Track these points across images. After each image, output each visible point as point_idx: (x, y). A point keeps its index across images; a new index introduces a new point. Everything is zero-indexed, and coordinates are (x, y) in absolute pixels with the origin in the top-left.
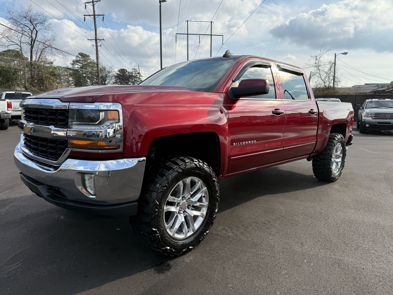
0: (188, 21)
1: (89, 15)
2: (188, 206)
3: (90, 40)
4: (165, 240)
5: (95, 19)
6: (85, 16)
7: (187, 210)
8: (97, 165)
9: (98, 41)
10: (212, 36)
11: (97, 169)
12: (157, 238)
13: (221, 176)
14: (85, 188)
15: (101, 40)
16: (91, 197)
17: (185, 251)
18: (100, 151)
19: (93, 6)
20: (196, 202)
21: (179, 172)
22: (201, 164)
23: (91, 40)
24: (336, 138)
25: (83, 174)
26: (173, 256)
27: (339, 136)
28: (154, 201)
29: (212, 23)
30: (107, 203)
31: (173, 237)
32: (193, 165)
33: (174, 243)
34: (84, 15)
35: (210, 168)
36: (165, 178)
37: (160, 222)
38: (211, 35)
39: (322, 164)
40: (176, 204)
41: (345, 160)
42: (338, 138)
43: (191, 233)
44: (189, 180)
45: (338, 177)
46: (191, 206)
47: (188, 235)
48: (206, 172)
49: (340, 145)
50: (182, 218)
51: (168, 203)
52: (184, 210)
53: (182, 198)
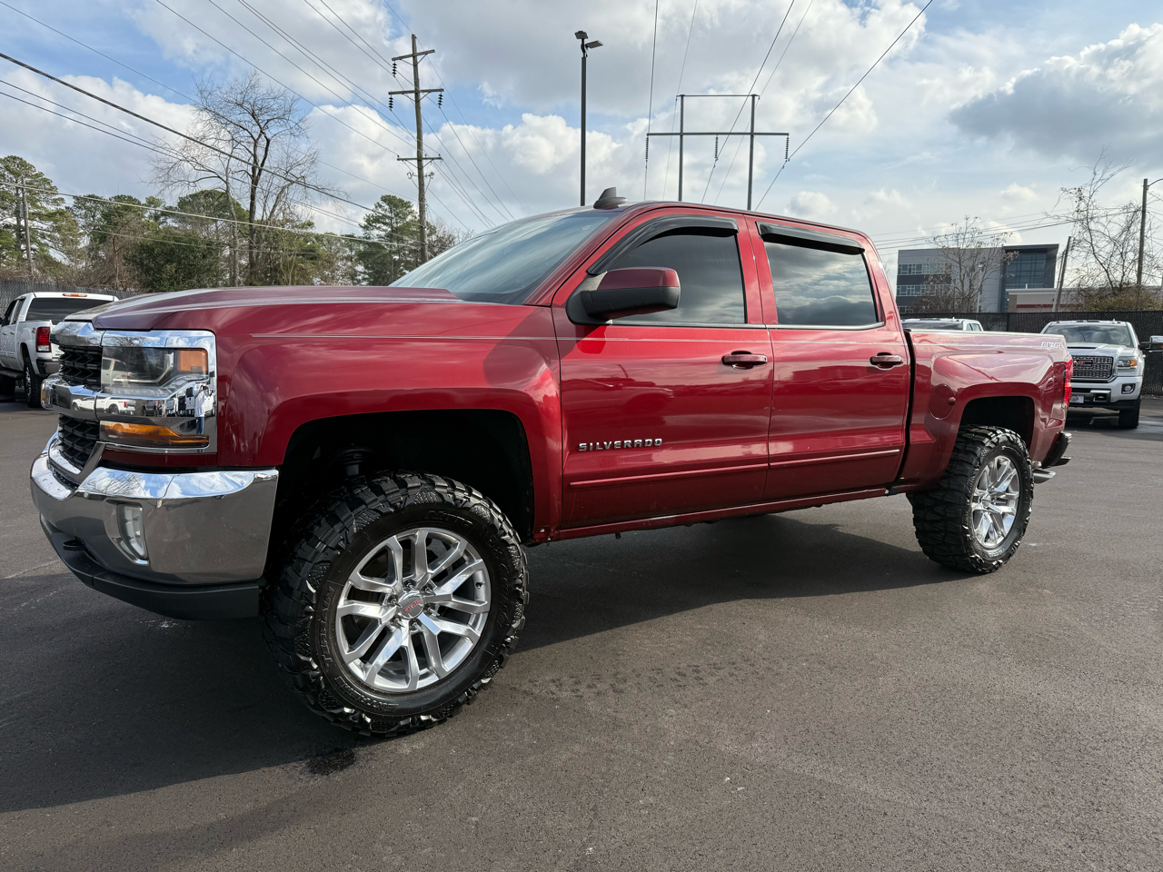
0: (682, 96)
1: (403, 93)
2: (426, 607)
3: (403, 160)
4: (336, 687)
5: (417, 101)
6: (393, 96)
7: (422, 617)
8: (162, 484)
9: (424, 162)
10: (755, 137)
11: (160, 494)
12: (313, 680)
13: (543, 531)
14: (127, 539)
15: (433, 159)
16: (139, 562)
17: (407, 726)
18: (167, 451)
19: (415, 65)
20: (447, 598)
21: (383, 511)
22: (459, 495)
23: (406, 160)
24: (987, 440)
25: (120, 503)
26: (369, 735)
27: (997, 434)
28: (301, 585)
29: (756, 98)
30: (183, 581)
31: (369, 683)
32: (433, 497)
33: (370, 702)
34: (390, 93)
35: (491, 506)
36: (338, 527)
37: (321, 638)
38: (752, 134)
39: (938, 518)
40: (387, 597)
41: (1030, 510)
42: (995, 440)
43: (433, 679)
44: (420, 535)
45: (1001, 561)
46: (434, 608)
47: (421, 684)
48: (477, 518)
49: (1007, 463)
50: (401, 638)
51: (355, 594)
52: (411, 617)
53: (405, 584)
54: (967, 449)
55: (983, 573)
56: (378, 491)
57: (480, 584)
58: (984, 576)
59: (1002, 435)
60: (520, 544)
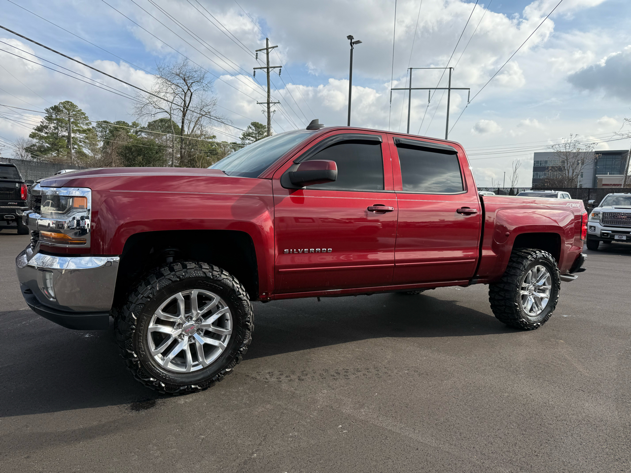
0: (411, 69)
1: (261, 68)
2: (198, 330)
3: (260, 103)
4: (146, 367)
5: (268, 73)
6: (255, 70)
7: (196, 335)
8: (66, 262)
9: (271, 105)
10: (451, 90)
11: (65, 267)
12: (134, 363)
13: (264, 294)
14: (47, 288)
15: (275, 103)
16: (51, 299)
17: (184, 390)
18: (67, 246)
19: (268, 54)
20: (209, 326)
21: (173, 280)
22: (215, 273)
23: (261, 103)
24: (530, 256)
25: (43, 270)
26: (164, 393)
27: (536, 253)
28: (129, 314)
29: (452, 69)
30: (71, 309)
31: (165, 367)
32: (200, 274)
33: (165, 376)
34: (254, 69)
35: (233, 280)
36: (149, 287)
37: (139, 342)
38: (449, 89)
39: (501, 298)
40: (177, 324)
41: (558, 296)
42: (535, 256)
43: (200, 367)
44: (194, 293)
45: (539, 324)
46: (202, 331)
47: (193, 369)
48: (226, 286)
49: (543, 269)
50: (184, 345)
51: (159, 321)
52: (190, 335)
53: (186, 318)
54: (518, 261)
55: (528, 330)
56: (172, 270)
57: (227, 320)
58: (528, 331)
59: (541, 254)
60: (250, 300)
